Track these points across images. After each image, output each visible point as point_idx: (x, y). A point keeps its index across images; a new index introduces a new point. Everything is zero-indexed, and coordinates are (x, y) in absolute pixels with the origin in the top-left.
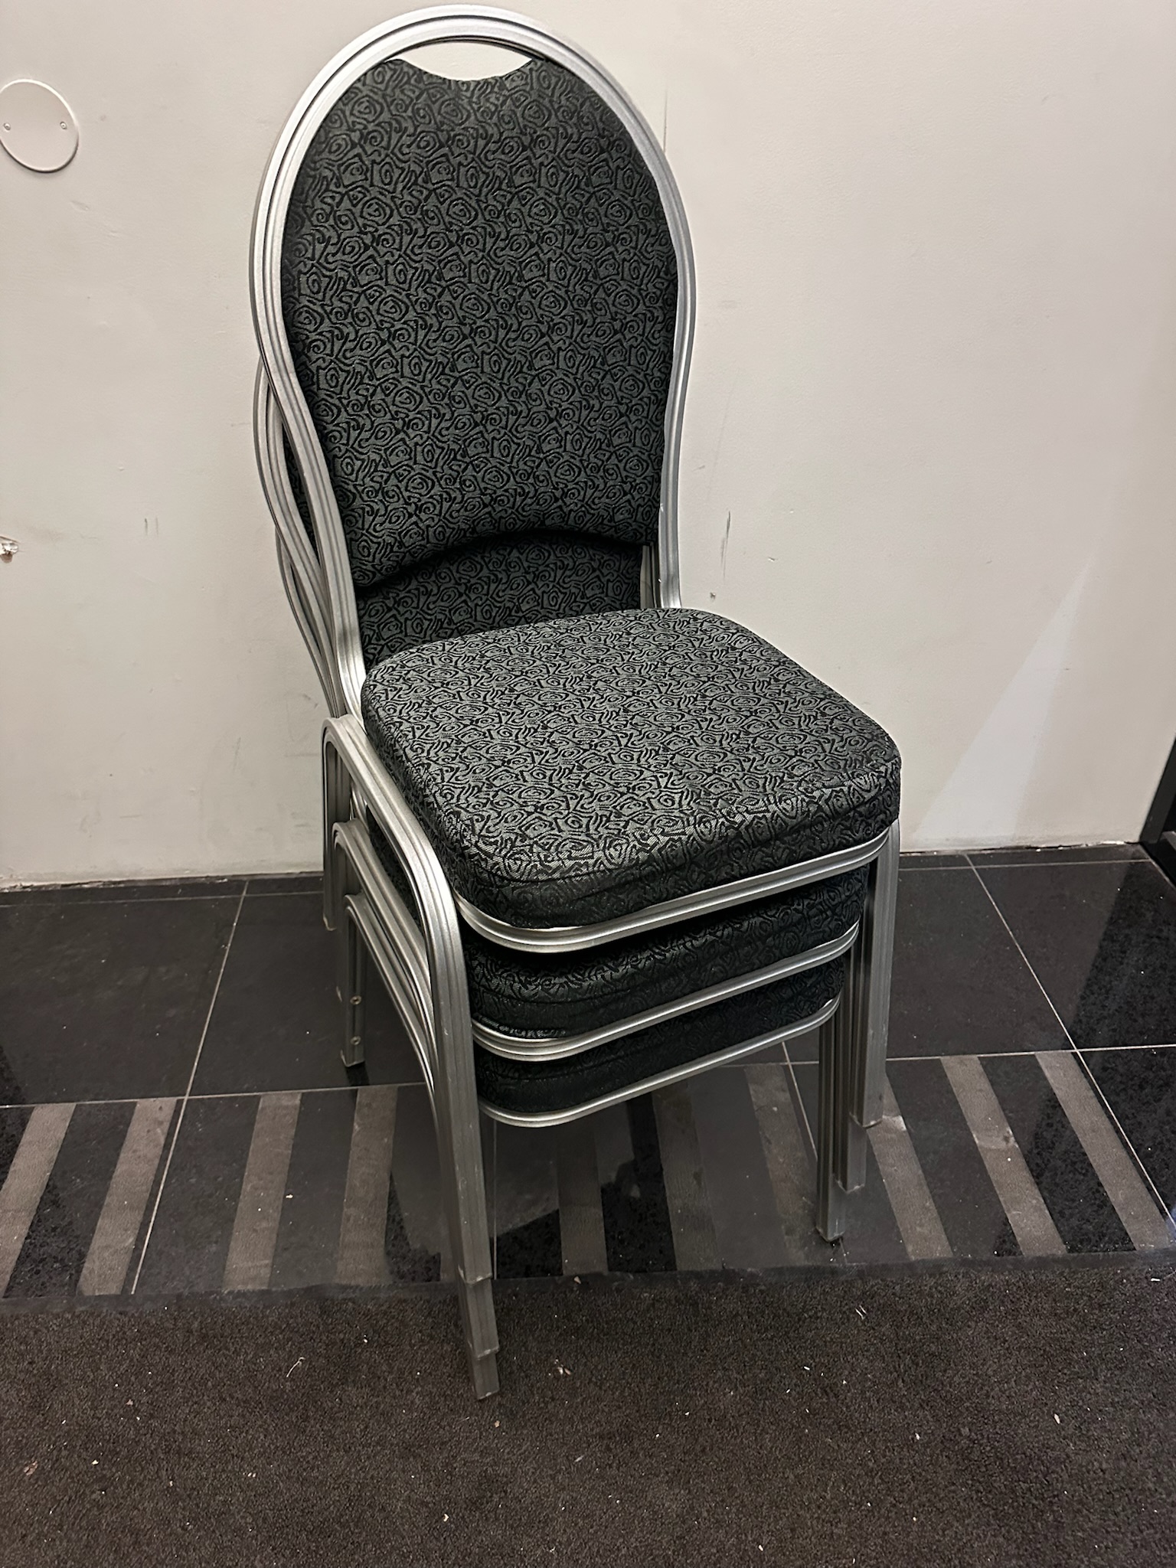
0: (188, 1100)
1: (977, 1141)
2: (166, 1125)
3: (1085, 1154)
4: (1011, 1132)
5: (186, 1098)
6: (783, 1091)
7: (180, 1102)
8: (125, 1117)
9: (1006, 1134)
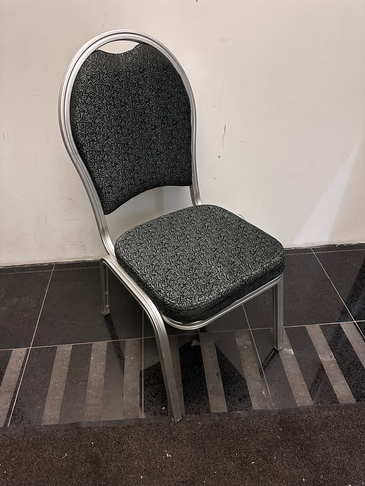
0: (31, 348)
1: (320, 358)
2: (23, 359)
3: (360, 362)
4: (333, 354)
5: (30, 348)
6: (249, 340)
7: (28, 349)
8: (8, 356)
9: (331, 355)
